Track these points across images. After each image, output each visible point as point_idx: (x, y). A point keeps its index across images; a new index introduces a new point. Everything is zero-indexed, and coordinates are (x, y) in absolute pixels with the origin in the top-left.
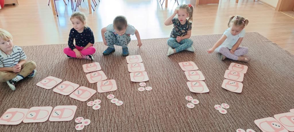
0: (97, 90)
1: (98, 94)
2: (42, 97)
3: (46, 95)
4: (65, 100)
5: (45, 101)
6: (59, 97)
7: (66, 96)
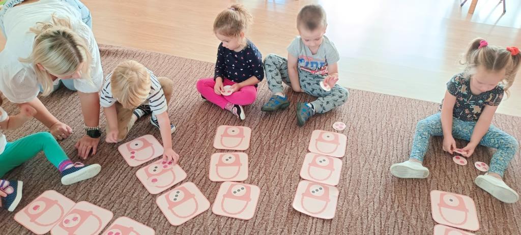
0: (212, 204)
1: (209, 214)
2: (112, 183)
3: (120, 180)
4: (143, 207)
5: (110, 195)
6: (138, 195)
7: (150, 197)
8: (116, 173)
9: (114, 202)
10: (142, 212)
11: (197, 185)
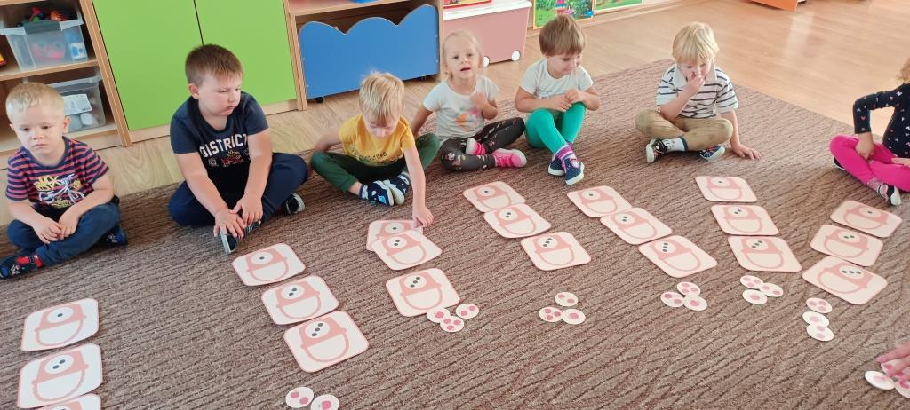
1: (797, 276)
2: (679, 205)
3: (688, 205)
4: (710, 238)
5: (673, 214)
6: (707, 226)
7: (721, 233)
8: (685, 198)
9: (676, 221)
10: (707, 242)
11: (790, 245)
